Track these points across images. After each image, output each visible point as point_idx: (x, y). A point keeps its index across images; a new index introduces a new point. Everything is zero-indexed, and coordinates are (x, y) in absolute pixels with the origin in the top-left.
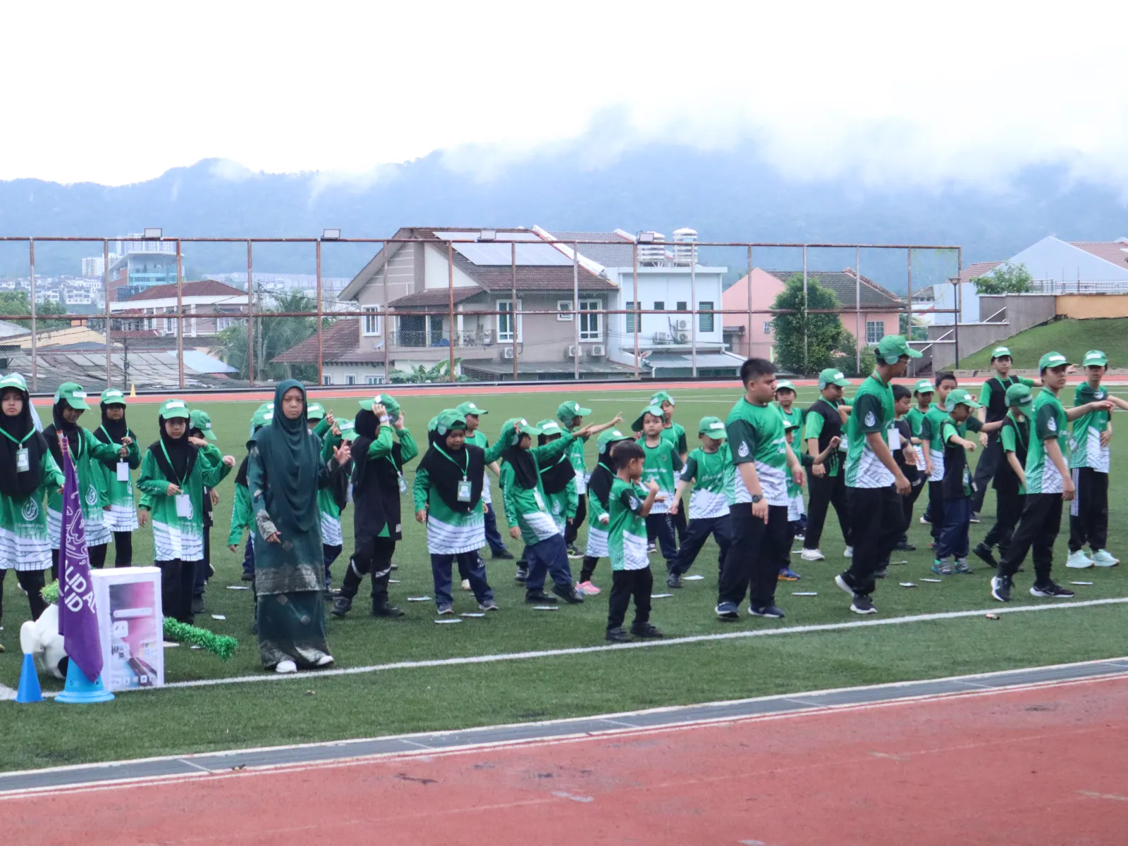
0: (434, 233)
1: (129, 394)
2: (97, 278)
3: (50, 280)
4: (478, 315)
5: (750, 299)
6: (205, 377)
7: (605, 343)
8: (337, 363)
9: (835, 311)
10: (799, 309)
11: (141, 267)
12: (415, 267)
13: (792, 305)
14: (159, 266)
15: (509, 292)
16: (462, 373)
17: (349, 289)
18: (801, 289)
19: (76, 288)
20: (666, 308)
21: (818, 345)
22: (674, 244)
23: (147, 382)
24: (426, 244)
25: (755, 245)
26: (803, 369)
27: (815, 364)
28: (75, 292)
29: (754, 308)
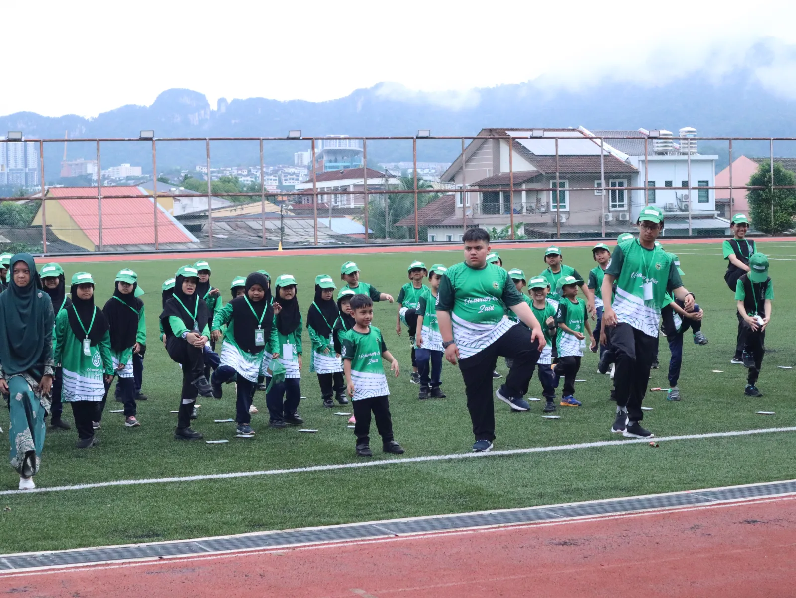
0: (506, 132)
1: (277, 249)
2: (305, 167)
3: (271, 168)
4: (538, 191)
5: (731, 178)
6: (342, 237)
7: (629, 211)
8: (440, 226)
9: (793, 187)
10: (767, 186)
11: (333, 158)
12: (493, 157)
13: (763, 183)
14: (345, 158)
15: (553, 175)
16: (525, 233)
17: (448, 172)
18: (769, 171)
19: (289, 174)
20: (674, 185)
21: (782, 212)
22: (680, 139)
23: (300, 240)
24: (501, 140)
25: (735, 139)
26: (771, 230)
27: (779, 225)
28: (289, 177)
29: (734, 185)
